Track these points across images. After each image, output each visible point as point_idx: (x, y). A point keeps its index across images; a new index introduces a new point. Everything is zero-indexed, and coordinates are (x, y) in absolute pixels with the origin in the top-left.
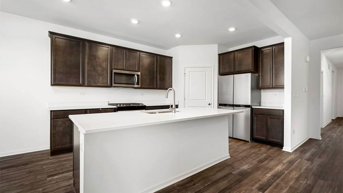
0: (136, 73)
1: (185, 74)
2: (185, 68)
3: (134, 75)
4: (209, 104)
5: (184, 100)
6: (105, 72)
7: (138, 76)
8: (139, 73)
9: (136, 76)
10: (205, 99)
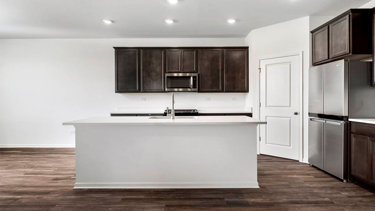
0: (193, 74)
1: (260, 69)
2: (260, 60)
3: (189, 77)
4: (296, 114)
5: (259, 106)
6: (159, 77)
7: (194, 77)
8: (196, 75)
9: (192, 78)
10: (289, 105)
